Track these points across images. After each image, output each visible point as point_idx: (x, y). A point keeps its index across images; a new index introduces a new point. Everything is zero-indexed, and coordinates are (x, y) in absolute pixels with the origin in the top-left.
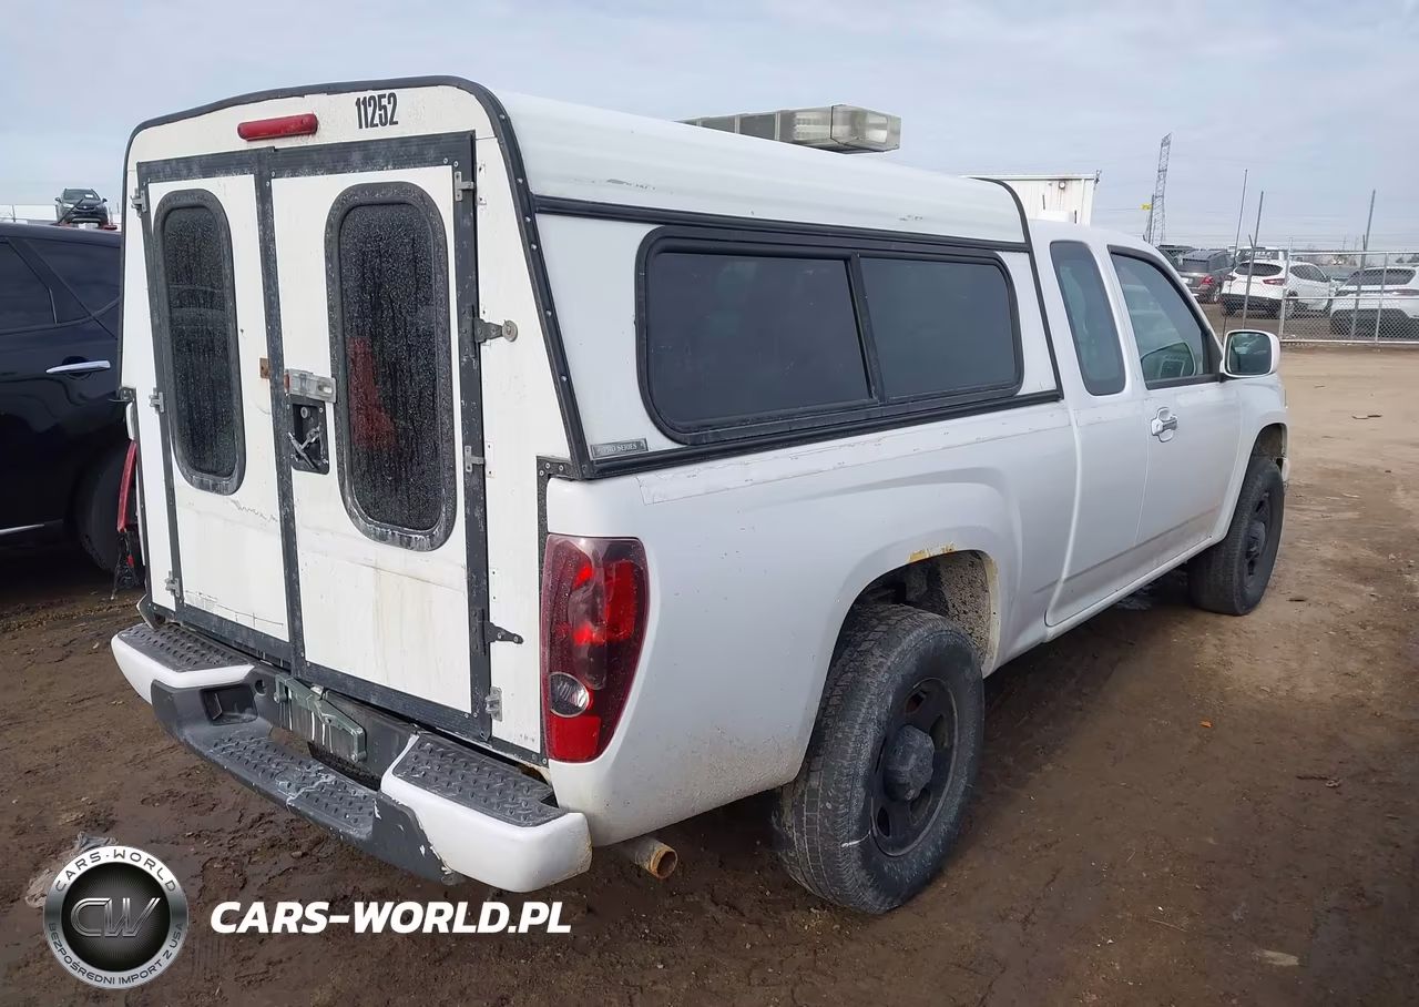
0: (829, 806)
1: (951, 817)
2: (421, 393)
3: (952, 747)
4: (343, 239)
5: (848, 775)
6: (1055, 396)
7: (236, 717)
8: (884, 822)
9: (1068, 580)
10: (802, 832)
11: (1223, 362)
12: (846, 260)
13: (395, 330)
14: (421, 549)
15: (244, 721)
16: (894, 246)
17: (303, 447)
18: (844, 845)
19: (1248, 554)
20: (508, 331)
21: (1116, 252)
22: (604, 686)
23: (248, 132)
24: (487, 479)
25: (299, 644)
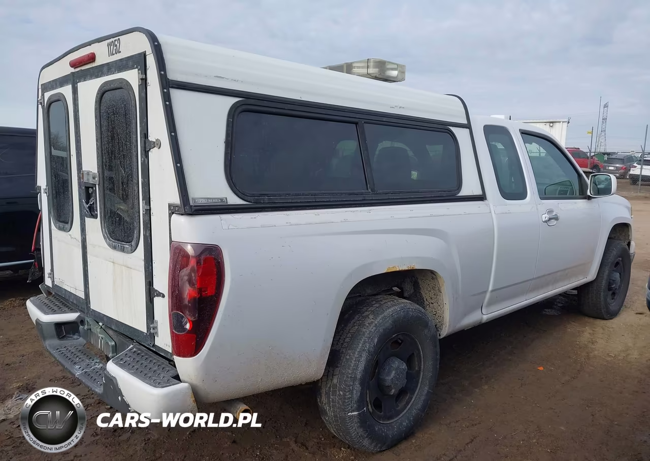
0: (341, 393)
1: (419, 406)
2: (128, 177)
3: (420, 371)
4: (101, 107)
5: (351, 378)
6: (482, 198)
7: (71, 337)
8: (377, 405)
9: (492, 291)
10: (330, 407)
11: (589, 190)
12: (356, 124)
13: (119, 148)
14: (128, 253)
15: (74, 339)
16: (384, 119)
17: (87, 206)
18: (349, 414)
19: (610, 289)
20: (157, 144)
21: (524, 133)
22: (197, 319)
23: (74, 64)
24: (152, 217)
25: (88, 301)
